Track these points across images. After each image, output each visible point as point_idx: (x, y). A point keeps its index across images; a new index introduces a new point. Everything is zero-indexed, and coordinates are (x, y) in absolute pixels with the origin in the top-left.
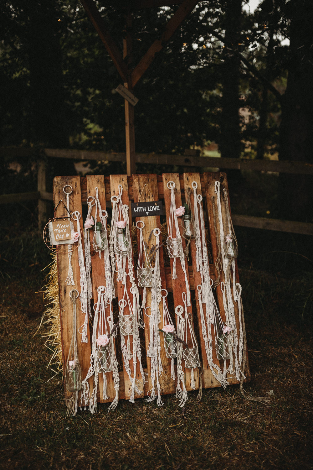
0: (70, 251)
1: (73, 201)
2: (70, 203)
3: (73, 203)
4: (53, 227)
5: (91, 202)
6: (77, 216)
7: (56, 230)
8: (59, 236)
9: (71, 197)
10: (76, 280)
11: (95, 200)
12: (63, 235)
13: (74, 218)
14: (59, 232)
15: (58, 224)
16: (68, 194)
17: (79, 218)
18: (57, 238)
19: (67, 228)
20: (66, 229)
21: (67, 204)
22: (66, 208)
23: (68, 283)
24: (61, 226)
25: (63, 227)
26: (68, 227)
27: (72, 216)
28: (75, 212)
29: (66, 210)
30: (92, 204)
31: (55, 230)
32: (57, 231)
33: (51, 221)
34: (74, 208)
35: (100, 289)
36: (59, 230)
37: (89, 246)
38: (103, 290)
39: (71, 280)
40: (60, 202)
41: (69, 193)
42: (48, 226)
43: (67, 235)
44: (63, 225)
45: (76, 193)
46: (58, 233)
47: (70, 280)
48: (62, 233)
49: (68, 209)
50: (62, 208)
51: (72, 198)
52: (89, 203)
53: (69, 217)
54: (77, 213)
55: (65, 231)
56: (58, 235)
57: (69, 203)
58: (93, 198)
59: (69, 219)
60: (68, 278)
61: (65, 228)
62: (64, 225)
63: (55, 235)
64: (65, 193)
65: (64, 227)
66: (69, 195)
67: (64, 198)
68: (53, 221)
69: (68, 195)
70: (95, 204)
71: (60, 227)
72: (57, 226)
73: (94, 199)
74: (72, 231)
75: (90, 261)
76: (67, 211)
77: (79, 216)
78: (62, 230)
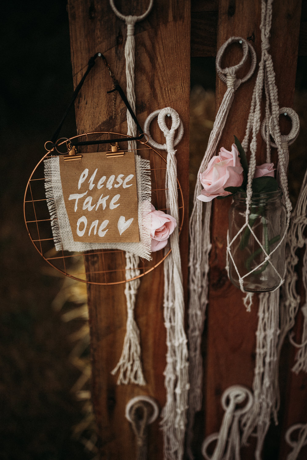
0: (133, 274)
1: (153, 60)
2: (138, 68)
3: (154, 67)
4: (64, 180)
5: (237, 67)
6: (169, 135)
7: (76, 197)
8: (89, 224)
9: (145, 35)
10: (150, 367)
11: (254, 54)
12: (106, 223)
13: (157, 142)
14: (90, 209)
15: (86, 172)
16: (130, 19)
17: (177, 141)
18: (81, 229)
19: (120, 190)
20: (117, 197)
21: (127, 72)
22: (120, 90)
23: (121, 376)
24: (96, 181)
25: (105, 184)
26: (125, 186)
27: (146, 130)
28: (162, 113)
29: (119, 98)
30: (239, 75)
31: (72, 197)
32: (82, 201)
33: (55, 154)
34: (158, 91)
35: (232, 398)
36: (90, 199)
37: (204, 250)
38: (241, 399)
39: (132, 370)
40: (92, 63)
41: (135, 18)
42: (41, 172)
43: (123, 225)
44: (104, 178)
45: (171, 18)
46: (85, 213)
47: (129, 368)
48: (100, 214)
49: (131, 98)
50: (103, 94)
51: (148, 43)
52: (227, 70)
53: (131, 139)
54: (168, 120)
55: (113, 207)
56: (83, 219)
57: (133, 65)
58: (246, 47)
59: (131, 146)
60: (121, 362)
61: (112, 193)
62: (112, 178)
63: (73, 217)
64: (118, 14)
65: (109, 186)
66: (138, 25)
67: (114, 38)
68: (62, 151)
69: (130, 27)
70: (249, 76)
71: (92, 186)
72: (81, 181)
73: (250, 52)
74: (146, 206)
75: (204, 300)
76: (123, 105)
77: (177, 131)
78: (103, 201)
